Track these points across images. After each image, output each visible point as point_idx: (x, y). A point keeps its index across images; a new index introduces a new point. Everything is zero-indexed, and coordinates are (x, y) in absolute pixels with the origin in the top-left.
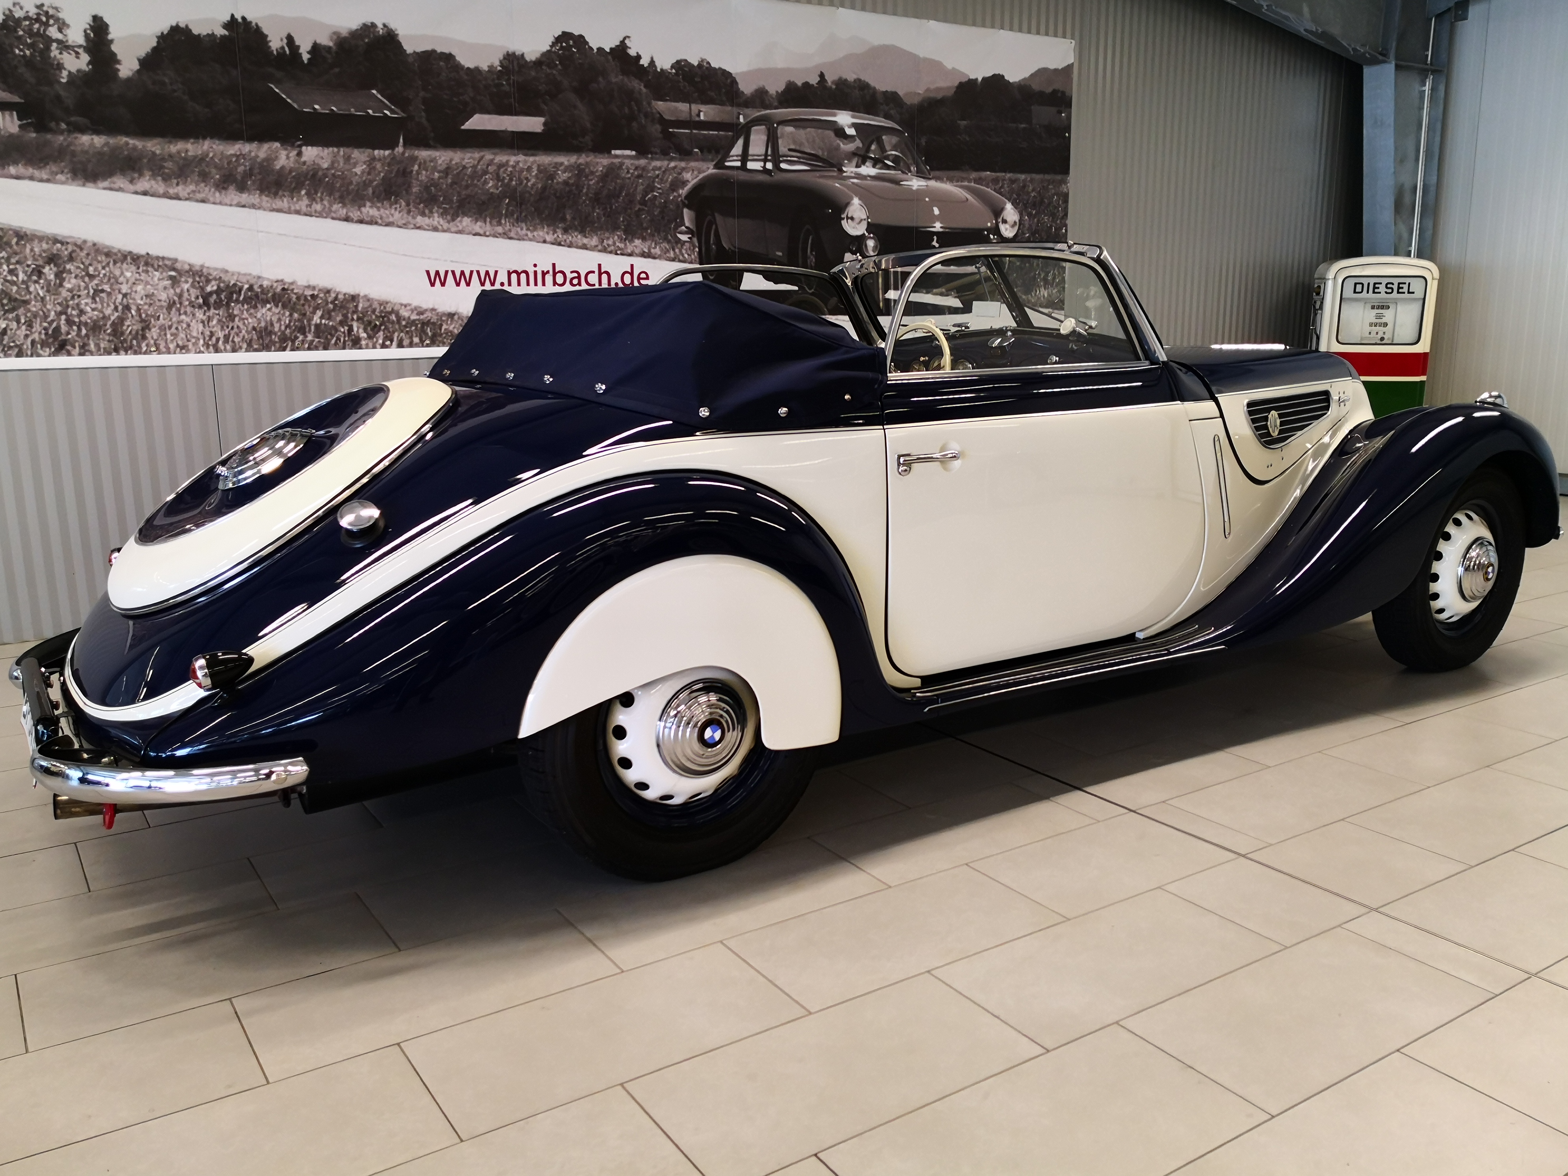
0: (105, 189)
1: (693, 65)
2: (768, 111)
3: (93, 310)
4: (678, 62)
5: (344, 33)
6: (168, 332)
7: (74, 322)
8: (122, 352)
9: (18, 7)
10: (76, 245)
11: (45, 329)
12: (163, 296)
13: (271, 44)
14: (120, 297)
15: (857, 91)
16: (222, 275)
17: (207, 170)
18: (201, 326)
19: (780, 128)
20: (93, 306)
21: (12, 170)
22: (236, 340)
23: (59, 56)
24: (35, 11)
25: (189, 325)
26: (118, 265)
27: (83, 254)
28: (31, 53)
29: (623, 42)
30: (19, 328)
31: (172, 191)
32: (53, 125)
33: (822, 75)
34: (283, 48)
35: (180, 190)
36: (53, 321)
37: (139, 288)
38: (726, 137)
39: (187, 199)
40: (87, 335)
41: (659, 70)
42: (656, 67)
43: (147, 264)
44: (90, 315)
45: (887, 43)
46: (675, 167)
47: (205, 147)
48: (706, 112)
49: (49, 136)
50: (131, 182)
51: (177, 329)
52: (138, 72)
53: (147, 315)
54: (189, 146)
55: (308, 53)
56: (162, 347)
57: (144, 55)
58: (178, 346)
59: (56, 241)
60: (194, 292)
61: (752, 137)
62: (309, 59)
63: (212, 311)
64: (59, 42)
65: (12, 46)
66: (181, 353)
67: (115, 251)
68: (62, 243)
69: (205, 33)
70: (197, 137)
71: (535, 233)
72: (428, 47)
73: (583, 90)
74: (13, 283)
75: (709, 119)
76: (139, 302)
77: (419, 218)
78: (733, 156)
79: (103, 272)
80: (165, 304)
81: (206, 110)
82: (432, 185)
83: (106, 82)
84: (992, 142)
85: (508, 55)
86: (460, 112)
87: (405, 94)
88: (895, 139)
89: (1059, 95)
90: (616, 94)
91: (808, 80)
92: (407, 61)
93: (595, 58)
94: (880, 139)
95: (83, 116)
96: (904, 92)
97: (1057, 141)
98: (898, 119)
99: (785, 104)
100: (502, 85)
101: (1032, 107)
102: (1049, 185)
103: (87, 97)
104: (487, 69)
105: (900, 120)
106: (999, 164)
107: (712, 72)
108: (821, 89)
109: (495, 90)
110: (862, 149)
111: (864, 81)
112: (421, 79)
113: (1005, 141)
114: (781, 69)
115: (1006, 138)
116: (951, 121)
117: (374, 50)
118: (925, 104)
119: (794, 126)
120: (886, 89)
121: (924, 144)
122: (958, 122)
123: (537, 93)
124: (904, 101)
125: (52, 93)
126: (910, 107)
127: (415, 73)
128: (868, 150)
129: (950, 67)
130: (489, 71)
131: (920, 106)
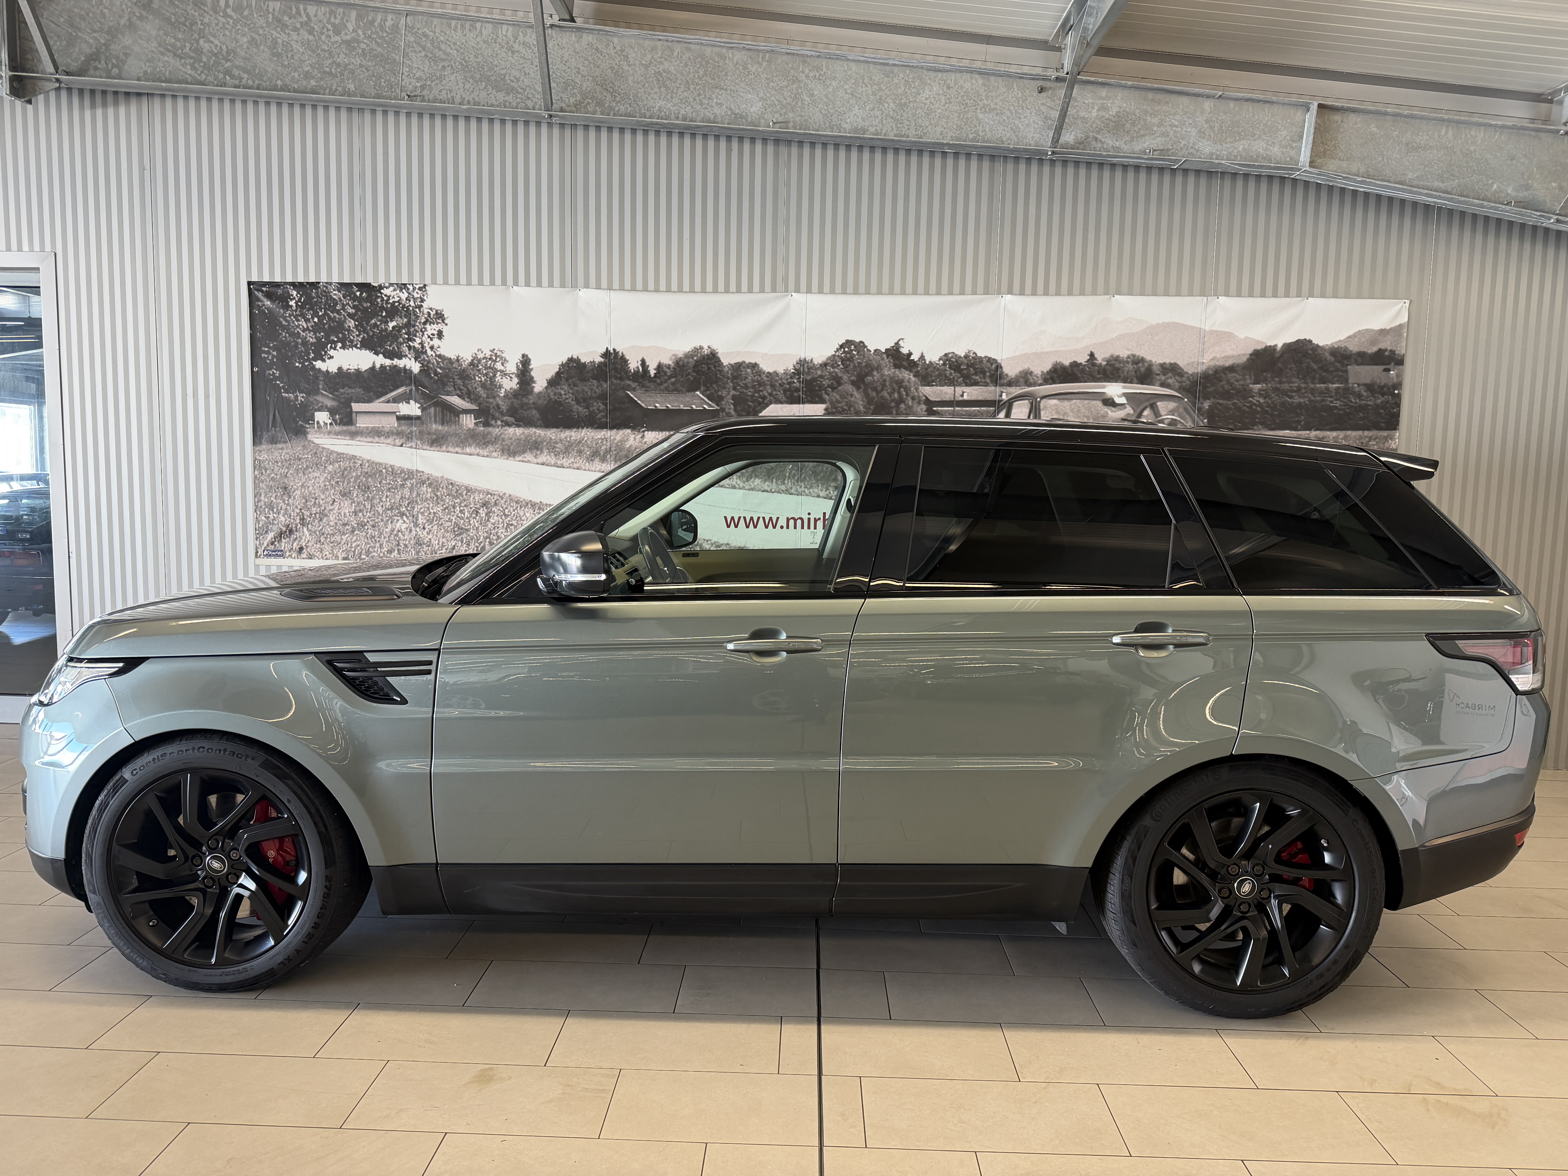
0: (519, 461)
1: (960, 357)
2: (1033, 388)
4: (946, 355)
5: (681, 355)
9: (480, 352)
10: (499, 496)
13: (630, 366)
15: (1130, 366)
17: (581, 448)
19: (1042, 401)
21: (468, 450)
23: (500, 380)
24: (490, 353)
26: (523, 508)
27: (503, 502)
28: (485, 379)
29: (897, 343)
30: (462, 545)
31: (558, 462)
32: (493, 422)
33: (1092, 355)
34: (638, 368)
35: (563, 461)
36: (481, 542)
38: (989, 411)
39: (566, 467)
41: (927, 362)
42: (925, 360)
45: (1166, 321)
47: (582, 434)
48: (970, 393)
49: (490, 429)
50: (535, 456)
52: (546, 388)
54: (573, 434)
55: (655, 369)
57: (550, 377)
59: (488, 493)
61: (1014, 411)
62: (655, 374)
64: (501, 371)
65: (474, 377)
67: (520, 500)
68: (491, 495)
69: (588, 361)
70: (578, 428)
71: (811, 490)
72: (739, 360)
73: (860, 382)
74: (462, 518)
75: (974, 398)
81: (585, 410)
83: (527, 395)
84: (1293, 402)
85: (800, 361)
86: (760, 404)
87: (720, 393)
88: (1172, 405)
89: (1386, 353)
90: (887, 384)
91: (1076, 360)
92: (723, 370)
93: (871, 358)
94: (1154, 405)
95: (511, 416)
96: (1185, 363)
97: (1383, 399)
98: (1177, 387)
99: (1050, 381)
100: (794, 382)
101: (1349, 367)
102: (1369, 441)
103: (515, 404)
104: (782, 372)
105: (1180, 388)
106: (1303, 423)
107: (978, 360)
108: (1090, 366)
109: (788, 386)
110: (1133, 415)
111: (1139, 356)
112: (732, 382)
113: (1310, 400)
114: (1048, 352)
115: (1313, 398)
116: (1242, 385)
117: (700, 365)
118: (1210, 372)
119: (1059, 399)
120: (1164, 361)
121: (1207, 407)
122: (1250, 386)
123: (821, 387)
124: (1185, 370)
125: (495, 403)
126: (1192, 375)
127: (728, 378)
128: (1140, 415)
129: (1242, 336)
130: (784, 373)
131: (1204, 374)
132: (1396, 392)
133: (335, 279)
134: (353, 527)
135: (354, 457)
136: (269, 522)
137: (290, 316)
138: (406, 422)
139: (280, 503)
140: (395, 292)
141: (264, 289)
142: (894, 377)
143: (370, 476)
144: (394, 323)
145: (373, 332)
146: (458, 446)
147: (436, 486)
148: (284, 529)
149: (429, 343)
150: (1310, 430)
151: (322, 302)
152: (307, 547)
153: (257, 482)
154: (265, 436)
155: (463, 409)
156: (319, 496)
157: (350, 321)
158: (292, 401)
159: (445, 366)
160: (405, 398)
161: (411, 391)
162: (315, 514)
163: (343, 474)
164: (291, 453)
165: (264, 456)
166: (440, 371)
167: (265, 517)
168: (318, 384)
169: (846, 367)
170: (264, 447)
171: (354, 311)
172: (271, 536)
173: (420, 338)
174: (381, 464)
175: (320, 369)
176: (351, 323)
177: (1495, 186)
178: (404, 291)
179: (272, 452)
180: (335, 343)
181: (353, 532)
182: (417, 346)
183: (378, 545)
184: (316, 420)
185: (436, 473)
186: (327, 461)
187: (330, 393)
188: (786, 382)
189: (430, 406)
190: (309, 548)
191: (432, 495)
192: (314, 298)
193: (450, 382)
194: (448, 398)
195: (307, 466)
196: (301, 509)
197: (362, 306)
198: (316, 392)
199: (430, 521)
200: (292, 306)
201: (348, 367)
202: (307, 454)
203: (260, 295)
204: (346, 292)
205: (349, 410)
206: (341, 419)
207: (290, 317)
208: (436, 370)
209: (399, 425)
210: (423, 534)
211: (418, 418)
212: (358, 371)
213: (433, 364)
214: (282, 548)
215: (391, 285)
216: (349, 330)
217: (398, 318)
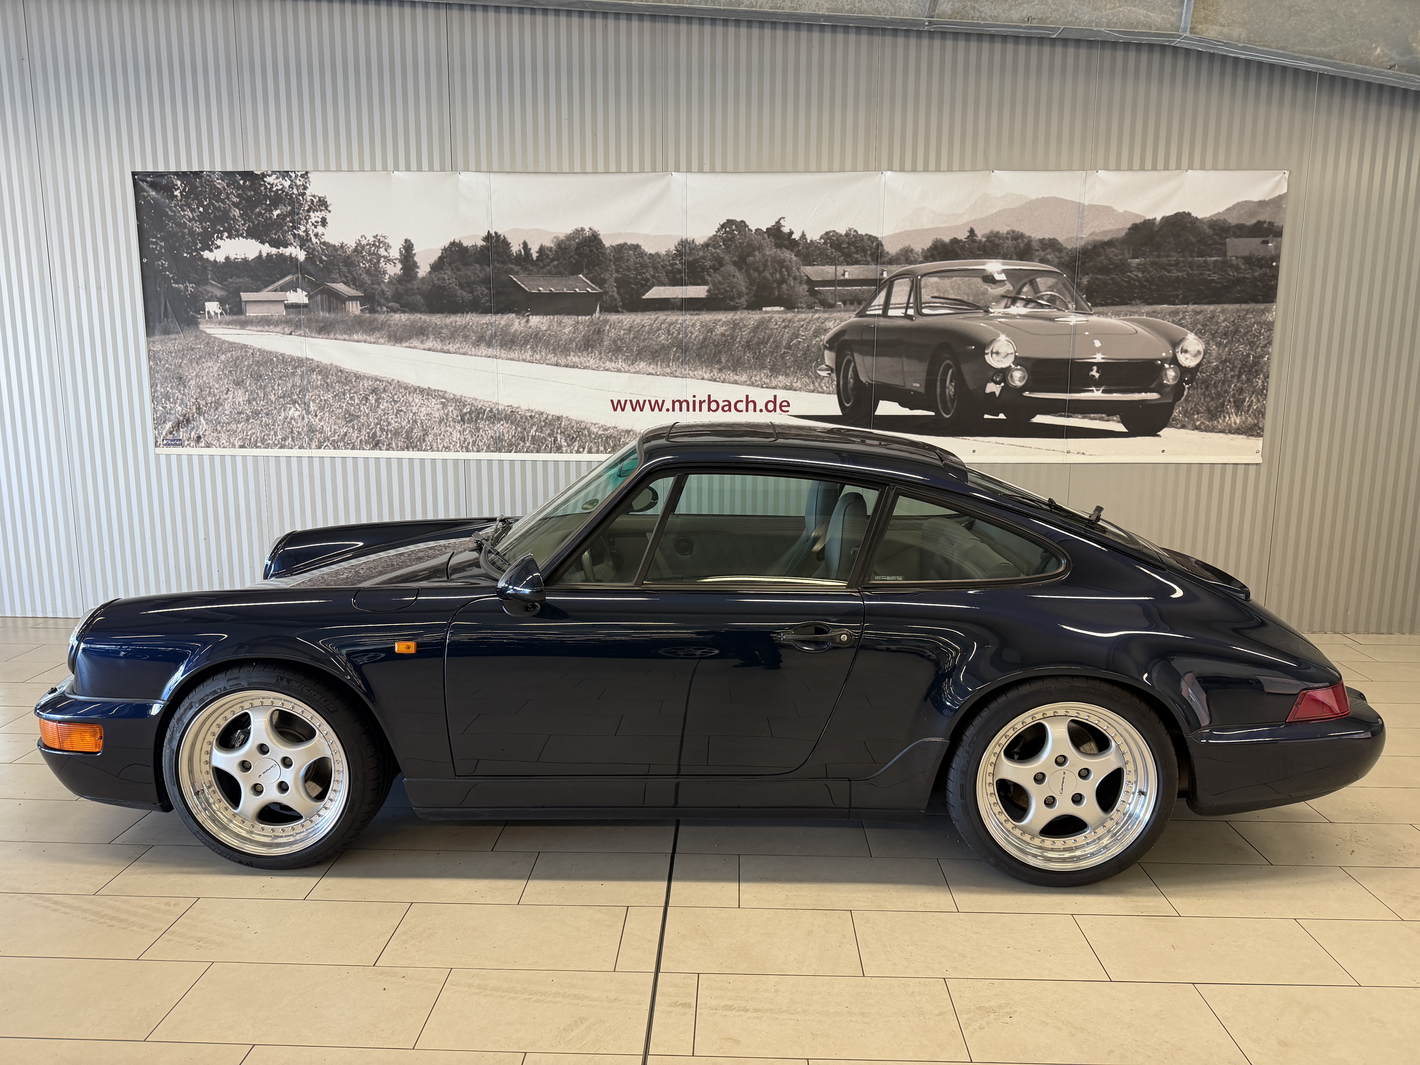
0: (406, 347)
1: (841, 235)
2: (913, 266)
3: (395, 422)
4: (827, 233)
5: (562, 237)
6: (438, 438)
7: (384, 429)
8: (411, 450)
9: (363, 238)
10: (388, 382)
11: (368, 433)
12: (437, 415)
13: (512, 249)
14: (412, 414)
15: (1010, 243)
16: (473, 402)
17: (468, 333)
18: (459, 434)
19: (923, 279)
20: (396, 420)
21: (355, 337)
22: (480, 444)
23: (384, 266)
24: (373, 239)
25: (451, 434)
26: (411, 395)
27: (391, 388)
28: (369, 266)
29: (778, 222)
30: (354, 432)
31: (445, 348)
32: (379, 308)
33: (972, 231)
34: (520, 251)
35: (451, 347)
36: (372, 428)
37: (423, 409)
38: (869, 291)
39: (454, 353)
40: (391, 437)
41: (809, 241)
42: (806, 239)
43: (428, 394)
44: (393, 425)
45: (1046, 196)
46: (819, 318)
47: (467, 319)
48: (851, 272)
49: (376, 315)
50: (422, 342)
51: (444, 435)
52: (430, 273)
53: (427, 427)
54: (458, 319)
55: (537, 252)
56: (434, 447)
57: (433, 262)
58: (444, 446)
59: (377, 380)
60: (455, 413)
61: (895, 289)
62: (537, 257)
63: (466, 425)
64: (385, 257)
65: (358, 263)
66: (445, 451)
67: (410, 386)
68: (380, 381)
69: (471, 245)
70: (463, 313)
71: (696, 373)
72: (621, 241)
73: (741, 263)
74: (352, 405)
75: (854, 277)
76: (422, 418)
77: (608, 362)
78: (875, 306)
79: (403, 399)
80: (437, 420)
81: (469, 295)
82: (618, 339)
83: (411, 280)
84: (1171, 276)
85: (682, 241)
86: (642, 286)
87: (602, 276)
88: (1051, 281)
89: (1265, 225)
90: (769, 264)
91: (956, 236)
92: (605, 253)
93: (753, 238)
94: (1034, 281)
95: (396, 303)
96: (1064, 238)
97: (1261, 272)
98: (1056, 262)
99: (931, 259)
100: (676, 264)
101: (1227, 240)
102: (1246, 314)
103: (400, 290)
104: (664, 253)
105: (1058, 263)
106: (1180, 297)
107: (858, 239)
108: (970, 242)
109: (670, 268)
110: (1012, 291)
111: (1019, 232)
112: (615, 264)
113: (1188, 274)
114: (928, 229)
115: (1191, 272)
116: (1121, 260)
117: (582, 247)
118: (1089, 247)
119: (939, 277)
120: (1044, 236)
121: (1086, 283)
122: (1129, 260)
123: (703, 269)
124: (1064, 246)
125: (380, 289)
126: (1070, 251)
127: (610, 260)
128: (1019, 292)
129: (1121, 211)
130: (666, 255)
131: (1083, 249)
132: (1274, 264)
133: (218, 168)
134: (248, 416)
135: (245, 346)
136: (167, 412)
137: (175, 206)
138: (294, 310)
139: (175, 393)
140: (278, 180)
141: (148, 179)
142: (775, 257)
143: (261, 364)
144: (278, 212)
145: (258, 220)
146: (345, 333)
147: (326, 373)
148: (181, 418)
149: (313, 231)
150: (1187, 304)
151: (206, 191)
152: (204, 436)
153: (152, 372)
154: (158, 327)
155: (349, 296)
156: (213, 385)
157: (234, 210)
158: (181, 291)
159: (330, 254)
160: (292, 287)
161: (297, 279)
162: (211, 403)
163: (235, 364)
164: (184, 342)
165: (158, 347)
166: (325, 259)
167: (163, 407)
168: (207, 275)
169: (728, 247)
170: (157, 337)
171: (238, 200)
172: (169, 425)
173: (304, 226)
174: (271, 353)
175: (207, 259)
176: (236, 212)
177: (1378, 50)
178: (286, 178)
179: (166, 343)
180: (221, 232)
181: (248, 420)
182: (302, 233)
183: (272, 433)
184: (207, 310)
185: (325, 361)
186: (220, 351)
187: (219, 283)
188: (668, 264)
189: (316, 294)
190: (206, 437)
191: (323, 382)
192: (198, 187)
193: (335, 269)
194: (334, 285)
195: (200, 356)
196: (196, 399)
197: (246, 195)
198: (206, 282)
199: (322, 408)
200: (177, 196)
201: (236, 256)
202: (200, 344)
203: (144, 185)
204: (229, 180)
205: (238, 299)
206: (231, 309)
207: (176, 208)
208: (321, 258)
209: (288, 314)
210: (315, 421)
211: (305, 306)
212: (245, 260)
213: (318, 251)
214: (181, 438)
215: (274, 172)
216: (234, 219)
217: (281, 206)
